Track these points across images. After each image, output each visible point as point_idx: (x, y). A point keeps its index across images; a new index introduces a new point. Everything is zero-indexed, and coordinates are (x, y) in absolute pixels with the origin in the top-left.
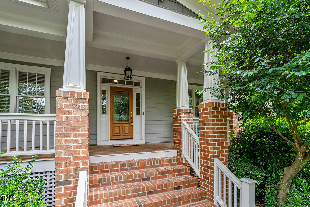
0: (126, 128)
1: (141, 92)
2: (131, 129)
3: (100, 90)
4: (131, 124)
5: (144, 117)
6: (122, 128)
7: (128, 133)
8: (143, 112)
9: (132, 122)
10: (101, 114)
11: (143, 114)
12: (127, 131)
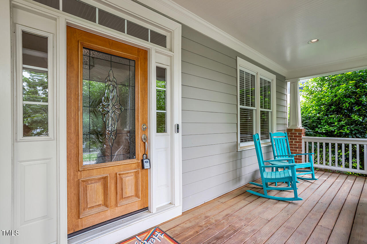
0: (127, 178)
1: (171, 66)
2: (142, 181)
3: (13, 32)
4: (145, 164)
5: (178, 137)
6: (113, 182)
7: (133, 193)
8: (178, 125)
9: (147, 158)
10: (15, 140)
11: (178, 132)
12: (129, 190)
